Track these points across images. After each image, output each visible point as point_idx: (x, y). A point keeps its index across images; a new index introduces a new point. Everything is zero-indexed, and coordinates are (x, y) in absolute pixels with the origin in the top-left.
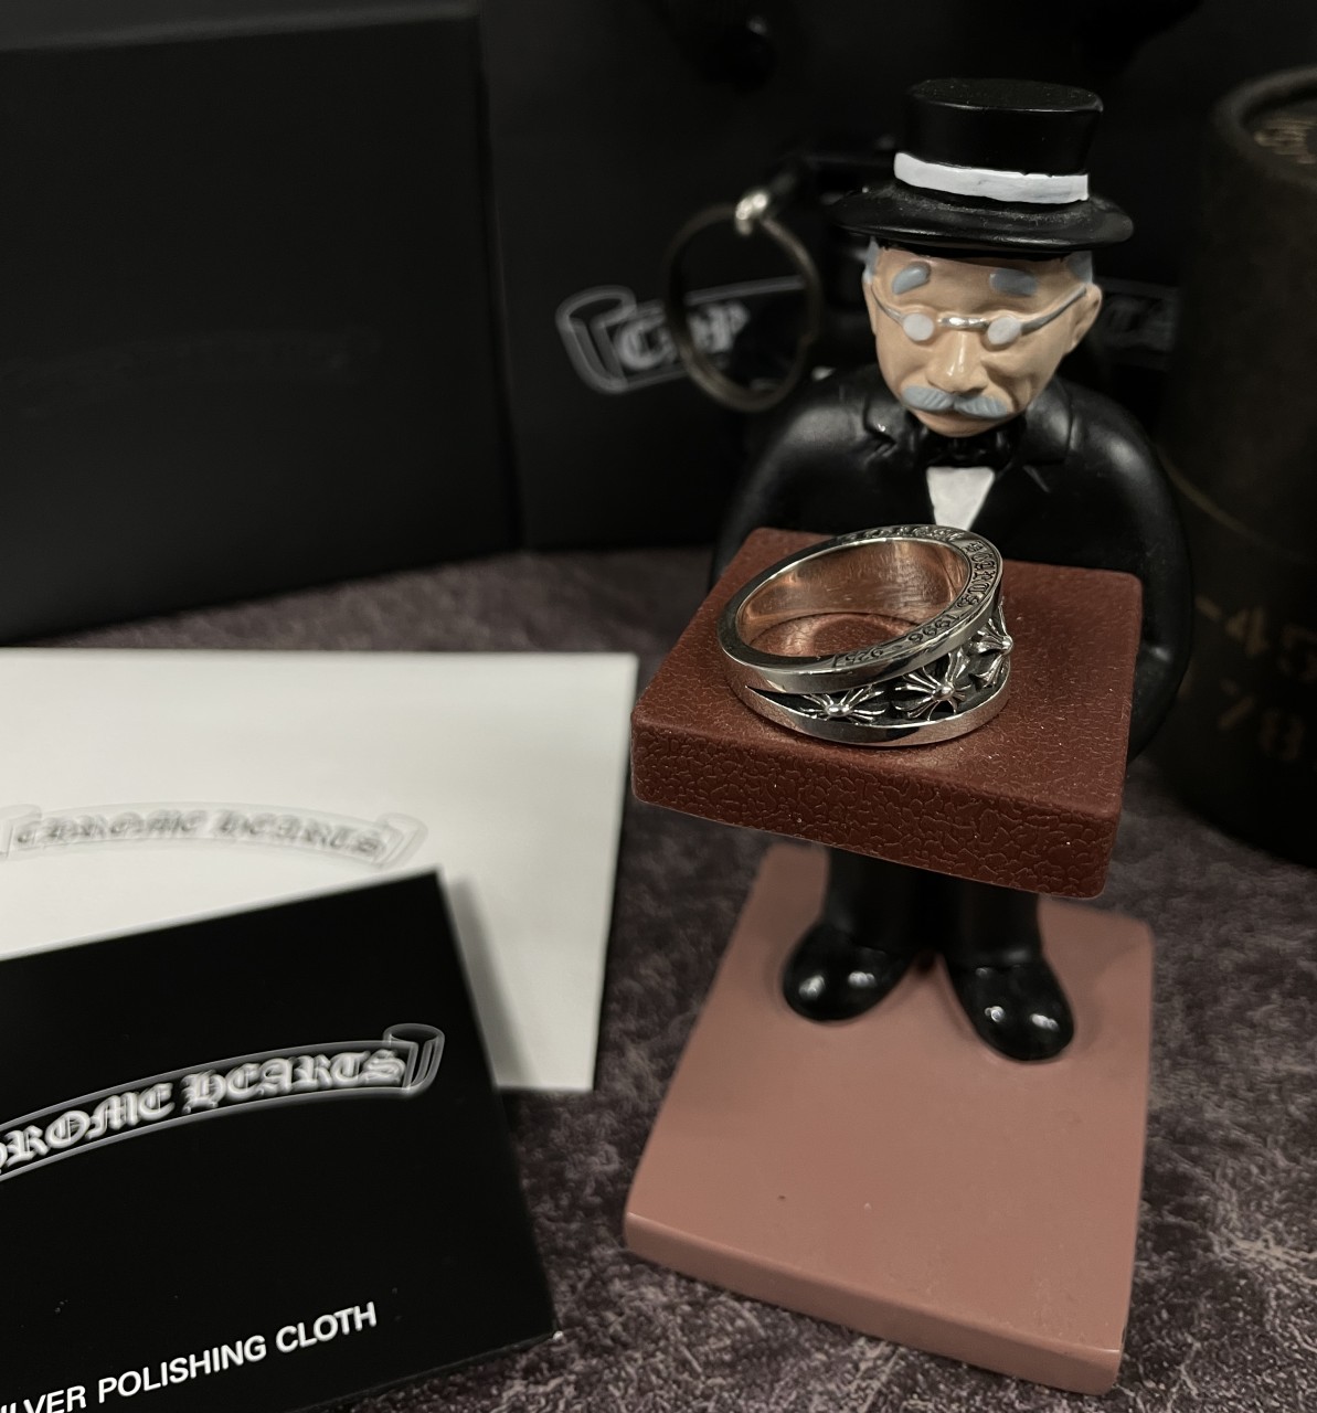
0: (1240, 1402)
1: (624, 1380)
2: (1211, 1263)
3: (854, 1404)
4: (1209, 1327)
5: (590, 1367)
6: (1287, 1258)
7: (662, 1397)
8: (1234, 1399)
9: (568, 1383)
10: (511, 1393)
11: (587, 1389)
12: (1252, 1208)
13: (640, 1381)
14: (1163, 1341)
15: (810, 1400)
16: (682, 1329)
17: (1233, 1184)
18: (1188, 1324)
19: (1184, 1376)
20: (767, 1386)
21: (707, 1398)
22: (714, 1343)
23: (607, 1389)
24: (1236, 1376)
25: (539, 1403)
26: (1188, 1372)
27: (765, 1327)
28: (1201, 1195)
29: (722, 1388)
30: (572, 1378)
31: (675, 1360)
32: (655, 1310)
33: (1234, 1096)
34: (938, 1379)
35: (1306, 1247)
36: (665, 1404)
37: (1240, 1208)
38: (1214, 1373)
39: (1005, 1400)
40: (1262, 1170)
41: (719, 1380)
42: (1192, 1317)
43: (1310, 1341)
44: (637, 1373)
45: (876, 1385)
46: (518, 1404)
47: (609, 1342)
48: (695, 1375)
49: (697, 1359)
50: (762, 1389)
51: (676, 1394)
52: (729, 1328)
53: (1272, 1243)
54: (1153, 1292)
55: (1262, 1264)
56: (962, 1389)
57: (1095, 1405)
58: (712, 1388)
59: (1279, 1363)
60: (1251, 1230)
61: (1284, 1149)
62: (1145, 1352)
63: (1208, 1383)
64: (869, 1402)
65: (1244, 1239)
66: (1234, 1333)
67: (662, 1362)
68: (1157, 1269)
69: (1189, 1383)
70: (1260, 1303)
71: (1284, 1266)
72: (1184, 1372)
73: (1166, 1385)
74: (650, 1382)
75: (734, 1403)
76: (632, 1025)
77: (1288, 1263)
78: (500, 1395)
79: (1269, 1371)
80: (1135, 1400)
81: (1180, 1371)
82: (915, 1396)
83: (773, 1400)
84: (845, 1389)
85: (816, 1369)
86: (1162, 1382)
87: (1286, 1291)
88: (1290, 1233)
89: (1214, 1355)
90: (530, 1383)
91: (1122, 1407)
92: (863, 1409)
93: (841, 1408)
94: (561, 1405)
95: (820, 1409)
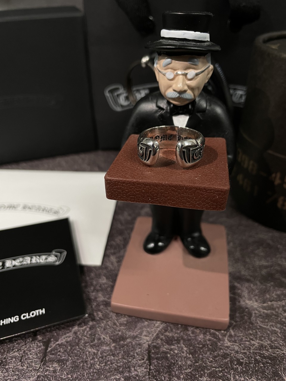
0: (243, 336)
1: (101, 327)
2: (240, 305)
3: (153, 333)
4: (238, 319)
5: (94, 324)
7: (109, 331)
8: (242, 336)
9: (88, 327)
10: (75, 329)
11: (92, 328)
12: (251, 293)
13: (105, 327)
15: (143, 332)
17: (247, 288)
21: (119, 331)
22: (122, 319)
23: (97, 329)
24: (243, 331)
25: (81, 331)
28: (239, 290)
29: (123, 329)
31: (113, 323)
33: (249, 269)
34: (173, 328)
35: (263, 302)
36: (110, 333)
37: (248, 293)
38: (238, 330)
41: (123, 327)
43: (261, 323)
44: (104, 325)
45: (159, 329)
46: (76, 331)
47: (99, 319)
48: (117, 326)
49: (118, 322)
50: (132, 329)
51: (112, 330)
53: (255, 301)
55: (252, 306)
56: (179, 331)
57: (209, 335)
58: (121, 329)
59: (254, 328)
60: (250, 298)
61: (259, 281)
63: (236, 332)
64: (157, 333)
65: (248, 300)
66: (244, 321)
67: (110, 323)
69: (232, 332)
70: (250, 315)
74: (107, 328)
75: (126, 332)
76: (112, 251)
77: (258, 306)
78: (72, 330)
79: (251, 330)
80: (219, 335)
83: (134, 332)
84: (151, 330)
85: (145, 325)
87: (257, 312)
88: (259, 299)
90: (79, 327)
91: (216, 336)
92: (155, 334)
93: (150, 334)
94: (86, 332)
95: (145, 334)
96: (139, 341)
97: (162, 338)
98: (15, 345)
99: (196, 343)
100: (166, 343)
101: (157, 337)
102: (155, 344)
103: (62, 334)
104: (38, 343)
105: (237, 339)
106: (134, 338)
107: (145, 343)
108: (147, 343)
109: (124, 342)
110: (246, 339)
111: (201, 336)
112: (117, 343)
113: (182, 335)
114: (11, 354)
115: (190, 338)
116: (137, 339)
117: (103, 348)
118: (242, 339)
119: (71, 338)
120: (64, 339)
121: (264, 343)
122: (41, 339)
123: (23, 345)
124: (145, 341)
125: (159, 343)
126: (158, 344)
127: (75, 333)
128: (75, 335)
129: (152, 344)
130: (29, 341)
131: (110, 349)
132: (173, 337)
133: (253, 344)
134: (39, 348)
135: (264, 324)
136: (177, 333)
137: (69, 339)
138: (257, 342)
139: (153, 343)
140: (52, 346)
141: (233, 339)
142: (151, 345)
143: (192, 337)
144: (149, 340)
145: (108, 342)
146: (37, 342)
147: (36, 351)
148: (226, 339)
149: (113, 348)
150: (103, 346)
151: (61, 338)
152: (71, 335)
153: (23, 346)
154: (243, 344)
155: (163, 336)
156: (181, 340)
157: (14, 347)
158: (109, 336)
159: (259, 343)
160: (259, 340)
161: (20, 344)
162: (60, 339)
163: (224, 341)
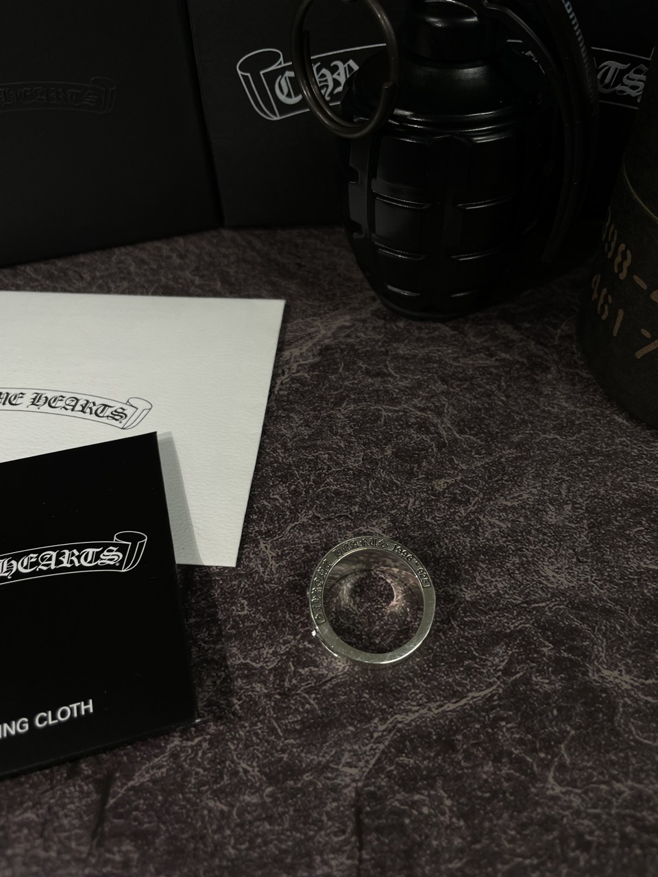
0: (594, 770)
1: (238, 739)
2: (586, 683)
3: (368, 758)
4: (580, 721)
5: (219, 730)
6: (632, 682)
7: (258, 750)
8: (591, 768)
9: (205, 740)
10: (172, 745)
11: (216, 744)
12: (614, 651)
13: (247, 740)
14: (553, 728)
15: (343, 755)
16: (273, 710)
17: (604, 635)
18: (568, 719)
19: (563, 751)
20: (318, 745)
21: (283, 751)
22: (291, 718)
23: (227, 745)
24: (594, 754)
25: (188, 752)
26: (566, 750)
27: (322, 709)
28: (585, 641)
29: (293, 745)
30: (208, 737)
31: (268, 728)
32: (259, 697)
33: (611, 582)
34: (418, 745)
35: (644, 676)
36: (259, 755)
37: (607, 651)
38: (581, 750)
39: (456, 760)
40: (623, 627)
41: (292, 741)
42: (572, 715)
43: (641, 734)
44: (245, 735)
45: (382, 747)
46: (175, 752)
47: (231, 716)
48: (278, 737)
49: (280, 727)
50: (316, 748)
51: (266, 748)
52: (301, 710)
53: (624, 672)
54: (550, 698)
55: (617, 685)
56: (432, 752)
57: (508, 766)
58: (287, 746)
59: (621, 747)
60: (612, 664)
61: (638, 615)
62: (541, 735)
63: (577, 756)
64: (376, 757)
65: (607, 669)
66: (596, 726)
67: (260, 729)
68: (554, 684)
69: (566, 756)
70: (612, 708)
71: (630, 687)
72: (563, 749)
73: (552, 756)
74: (252, 741)
75: (299, 756)
77: (632, 685)
78: (166, 747)
79: (614, 752)
80: (532, 764)
81: (560, 748)
82: (404, 755)
83: (321, 754)
84: (363, 749)
85: (348, 735)
86: (549, 754)
87: (629, 702)
88: (635, 667)
89: (582, 740)
90: (183, 740)
91: (525, 768)
92: (373, 762)
93: (360, 761)
94: (200, 754)
95: (349, 760)
96: (333, 779)
97: (391, 771)
98: (27, 790)
99: (476, 786)
100: (399, 786)
101: (378, 769)
102: (372, 789)
103: (142, 758)
104: (83, 783)
105: (577, 776)
106: (321, 769)
107: (347, 786)
108: (354, 785)
109: (295, 783)
110: (600, 777)
111: (489, 767)
112: (279, 786)
113: (439, 765)
114: (17, 816)
115: (460, 772)
116: (329, 775)
117: (244, 800)
118: (591, 776)
119: (164, 770)
120: (147, 772)
121: (647, 790)
122: (90, 772)
123: (47, 791)
124: (348, 780)
125: (384, 787)
126: (380, 788)
127: (175, 756)
128: (174, 763)
129: (365, 789)
130: (61, 780)
131: (260, 802)
132: (418, 768)
133: (617, 790)
134: (86, 799)
135: (645, 735)
136: (429, 758)
137: (157, 774)
138: (627, 787)
139: (366, 785)
140: (118, 793)
141: (568, 777)
142: (363, 793)
143: (466, 771)
144: (357, 778)
145: (256, 782)
146: (79, 782)
147: (77, 807)
148: (551, 775)
149: (268, 800)
150: (245, 794)
151: (140, 769)
152: (165, 763)
153: (47, 794)
154: (592, 791)
155: (392, 768)
156: (437, 778)
157: (23, 794)
158: (258, 766)
159: (632, 788)
160: (632, 781)
161: (40, 788)
162: (137, 774)
163: (545, 780)
